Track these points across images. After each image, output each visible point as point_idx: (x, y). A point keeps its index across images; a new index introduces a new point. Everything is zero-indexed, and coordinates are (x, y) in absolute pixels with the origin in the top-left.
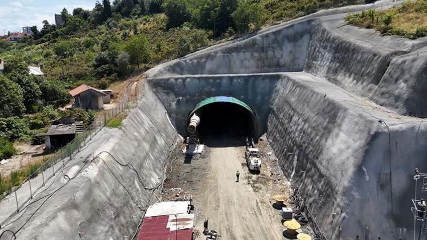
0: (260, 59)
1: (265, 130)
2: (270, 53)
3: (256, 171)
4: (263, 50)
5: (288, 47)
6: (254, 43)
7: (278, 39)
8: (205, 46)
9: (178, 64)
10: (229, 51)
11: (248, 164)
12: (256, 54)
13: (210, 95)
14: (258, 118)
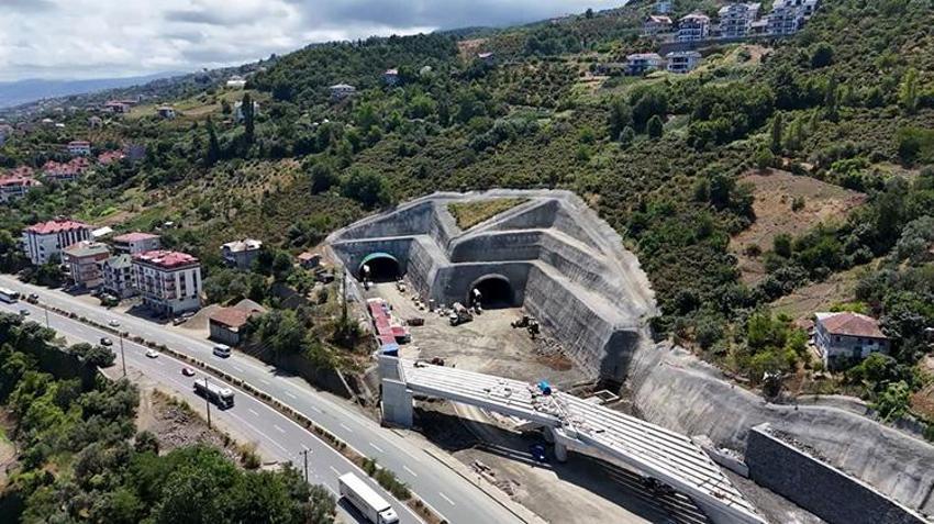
0: (400, 227)
1: (406, 272)
2: (406, 223)
3: (403, 291)
4: (401, 221)
5: (417, 218)
6: (395, 216)
7: (410, 213)
8: (361, 217)
9: (347, 233)
10: (380, 222)
11: (399, 288)
12: (398, 224)
13: (371, 252)
14: (401, 264)
